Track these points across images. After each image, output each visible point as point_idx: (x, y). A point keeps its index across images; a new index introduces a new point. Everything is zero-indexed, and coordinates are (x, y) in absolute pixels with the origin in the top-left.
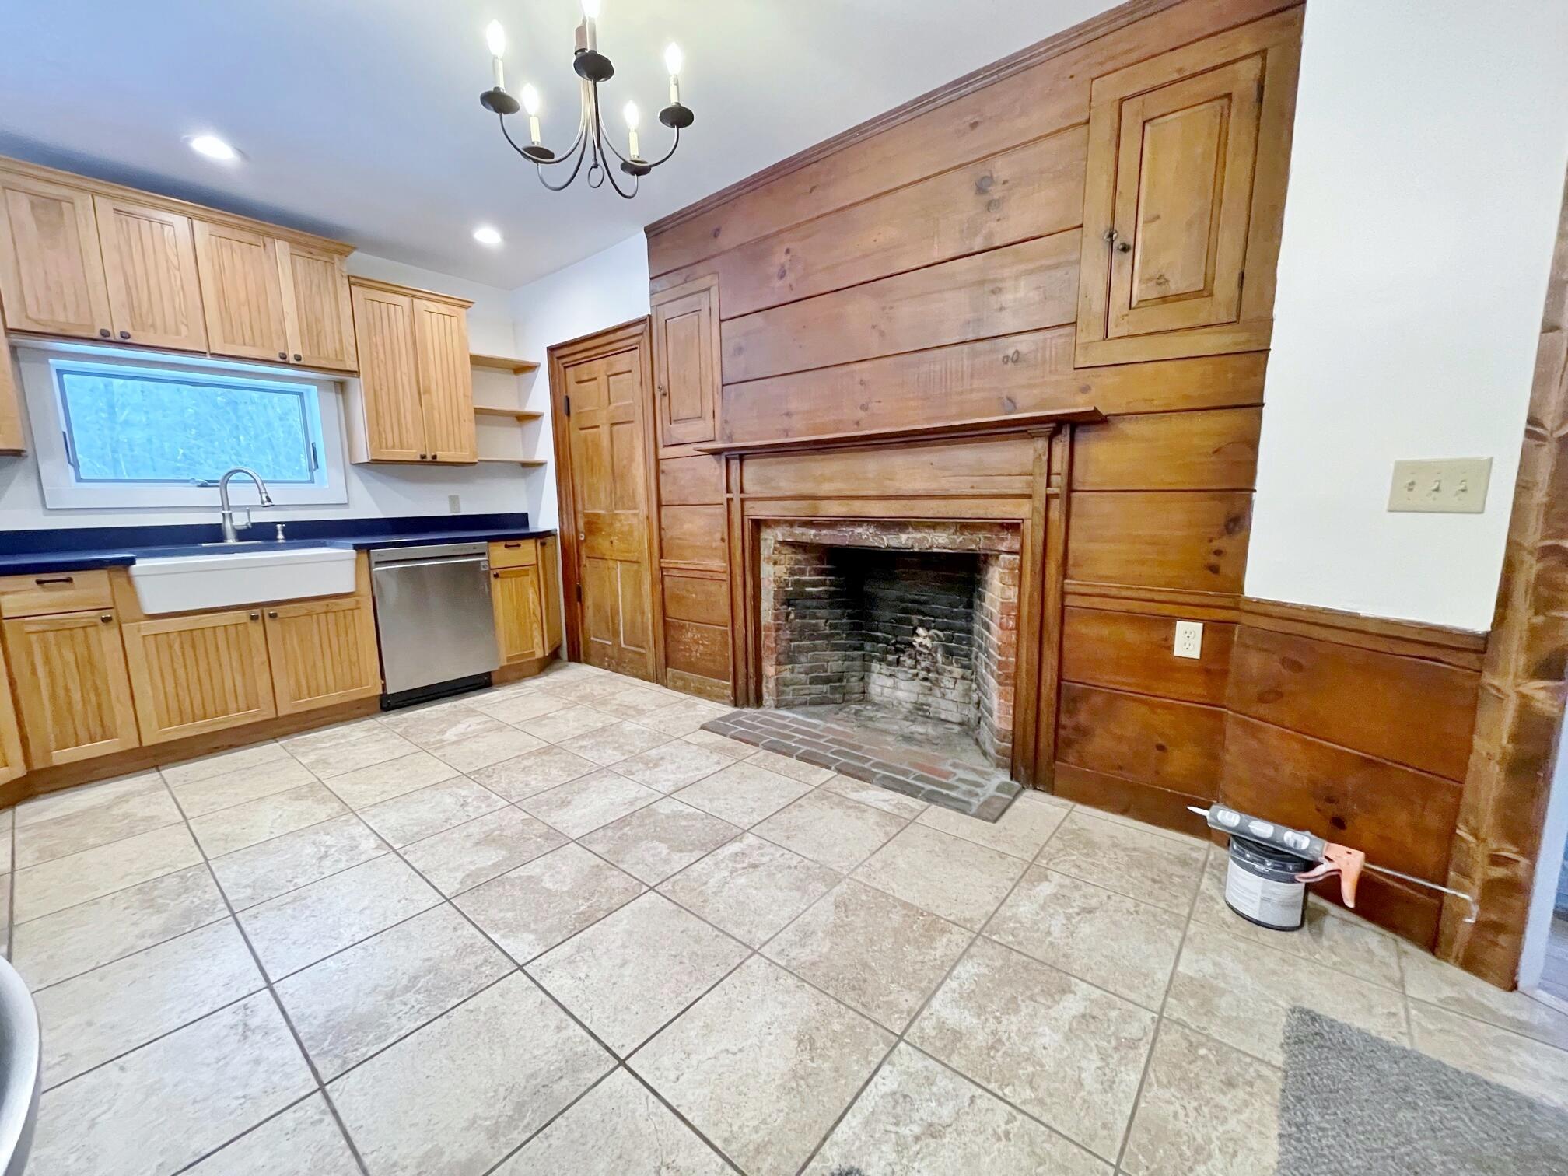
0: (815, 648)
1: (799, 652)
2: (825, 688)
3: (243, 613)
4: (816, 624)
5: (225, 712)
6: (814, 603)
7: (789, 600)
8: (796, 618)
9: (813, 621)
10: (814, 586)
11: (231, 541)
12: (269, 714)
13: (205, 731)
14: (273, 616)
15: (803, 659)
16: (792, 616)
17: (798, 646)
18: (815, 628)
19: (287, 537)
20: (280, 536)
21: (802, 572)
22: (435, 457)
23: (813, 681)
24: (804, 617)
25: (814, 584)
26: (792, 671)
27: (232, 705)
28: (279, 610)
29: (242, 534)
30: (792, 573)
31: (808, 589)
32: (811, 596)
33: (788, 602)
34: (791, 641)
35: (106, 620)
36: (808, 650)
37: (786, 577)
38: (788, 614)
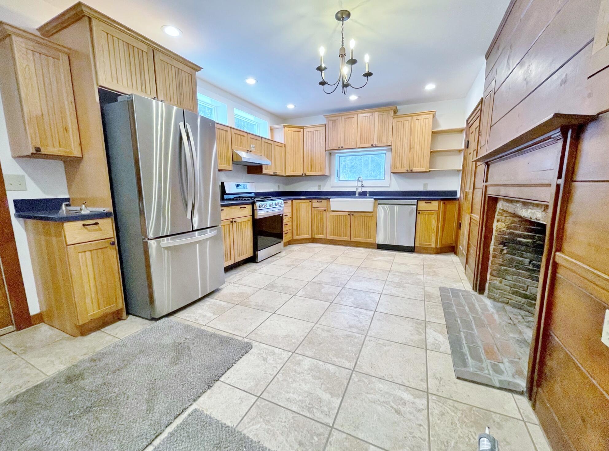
0: (519, 275)
1: (506, 273)
2: (523, 300)
3: (347, 213)
4: (522, 262)
5: (341, 236)
6: (523, 248)
7: (505, 243)
8: (507, 253)
9: (521, 259)
10: (523, 238)
11: (357, 195)
12: (348, 239)
13: (337, 239)
14: (353, 215)
15: (509, 277)
16: (505, 252)
17: (506, 270)
18: (521, 263)
19: (369, 195)
20: (368, 195)
21: (516, 228)
22: (411, 170)
23: (515, 293)
24: (514, 254)
25: (524, 237)
26: (501, 282)
27: (342, 235)
28: (355, 214)
29: (360, 194)
30: (509, 228)
31: (519, 239)
32: (520, 243)
33: (504, 244)
34: (502, 265)
35: (325, 210)
36: (513, 274)
37: (505, 229)
38: (502, 250)
